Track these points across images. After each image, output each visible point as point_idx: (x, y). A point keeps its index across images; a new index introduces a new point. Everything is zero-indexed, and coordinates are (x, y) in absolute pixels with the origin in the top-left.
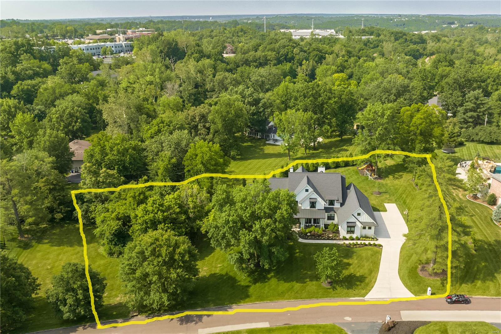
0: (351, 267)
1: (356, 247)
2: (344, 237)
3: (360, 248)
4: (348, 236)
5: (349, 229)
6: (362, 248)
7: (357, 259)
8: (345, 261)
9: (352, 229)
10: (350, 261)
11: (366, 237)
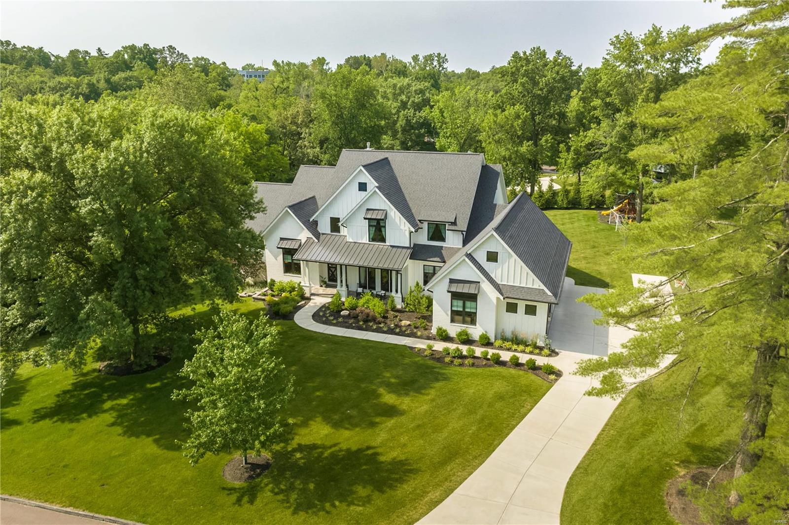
0: (391, 422)
1: (461, 365)
2: (440, 329)
3: (473, 370)
4: (453, 330)
5: (458, 305)
6: (479, 370)
7: (433, 400)
8: (389, 398)
9: (470, 307)
10: (405, 402)
11: (517, 341)
